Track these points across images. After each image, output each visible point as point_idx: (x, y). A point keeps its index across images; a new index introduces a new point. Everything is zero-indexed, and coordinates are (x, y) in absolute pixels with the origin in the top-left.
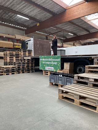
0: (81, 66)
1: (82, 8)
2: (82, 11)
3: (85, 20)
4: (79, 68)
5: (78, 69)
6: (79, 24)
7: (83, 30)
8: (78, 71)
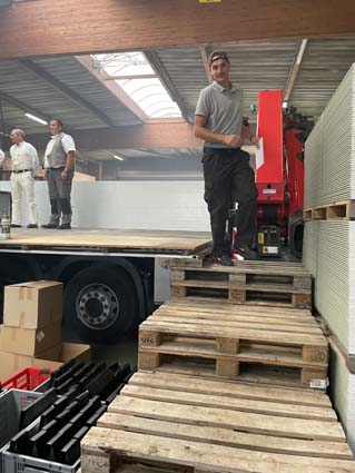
0: (95, 288)
1: (89, 14)
2: (85, 26)
3: (95, 73)
4: (85, 297)
5: (82, 304)
6: (71, 84)
7: (84, 111)
8: (83, 313)
